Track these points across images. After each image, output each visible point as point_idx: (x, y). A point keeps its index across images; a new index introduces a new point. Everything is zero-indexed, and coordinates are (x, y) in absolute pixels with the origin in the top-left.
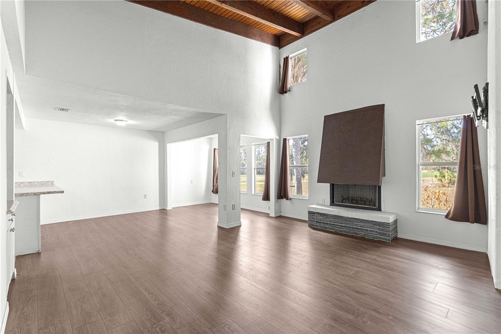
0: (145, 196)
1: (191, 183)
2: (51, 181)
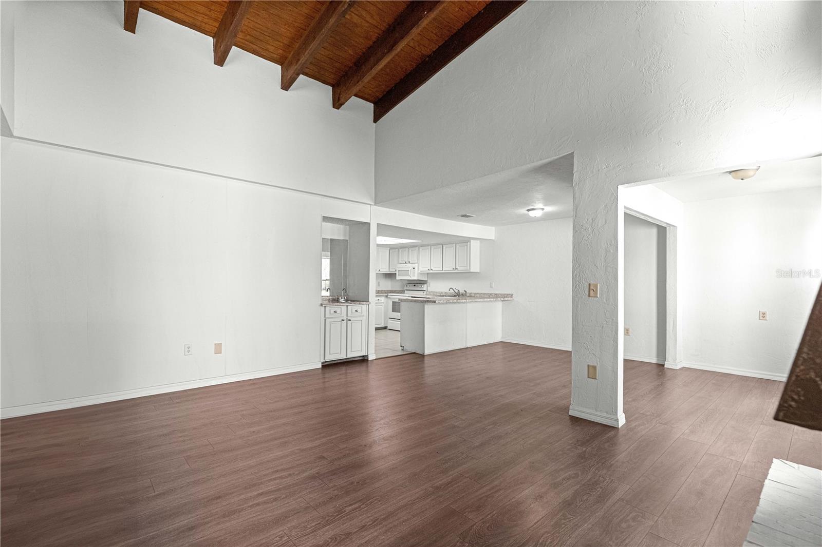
1: (760, 319)
2: (511, 294)
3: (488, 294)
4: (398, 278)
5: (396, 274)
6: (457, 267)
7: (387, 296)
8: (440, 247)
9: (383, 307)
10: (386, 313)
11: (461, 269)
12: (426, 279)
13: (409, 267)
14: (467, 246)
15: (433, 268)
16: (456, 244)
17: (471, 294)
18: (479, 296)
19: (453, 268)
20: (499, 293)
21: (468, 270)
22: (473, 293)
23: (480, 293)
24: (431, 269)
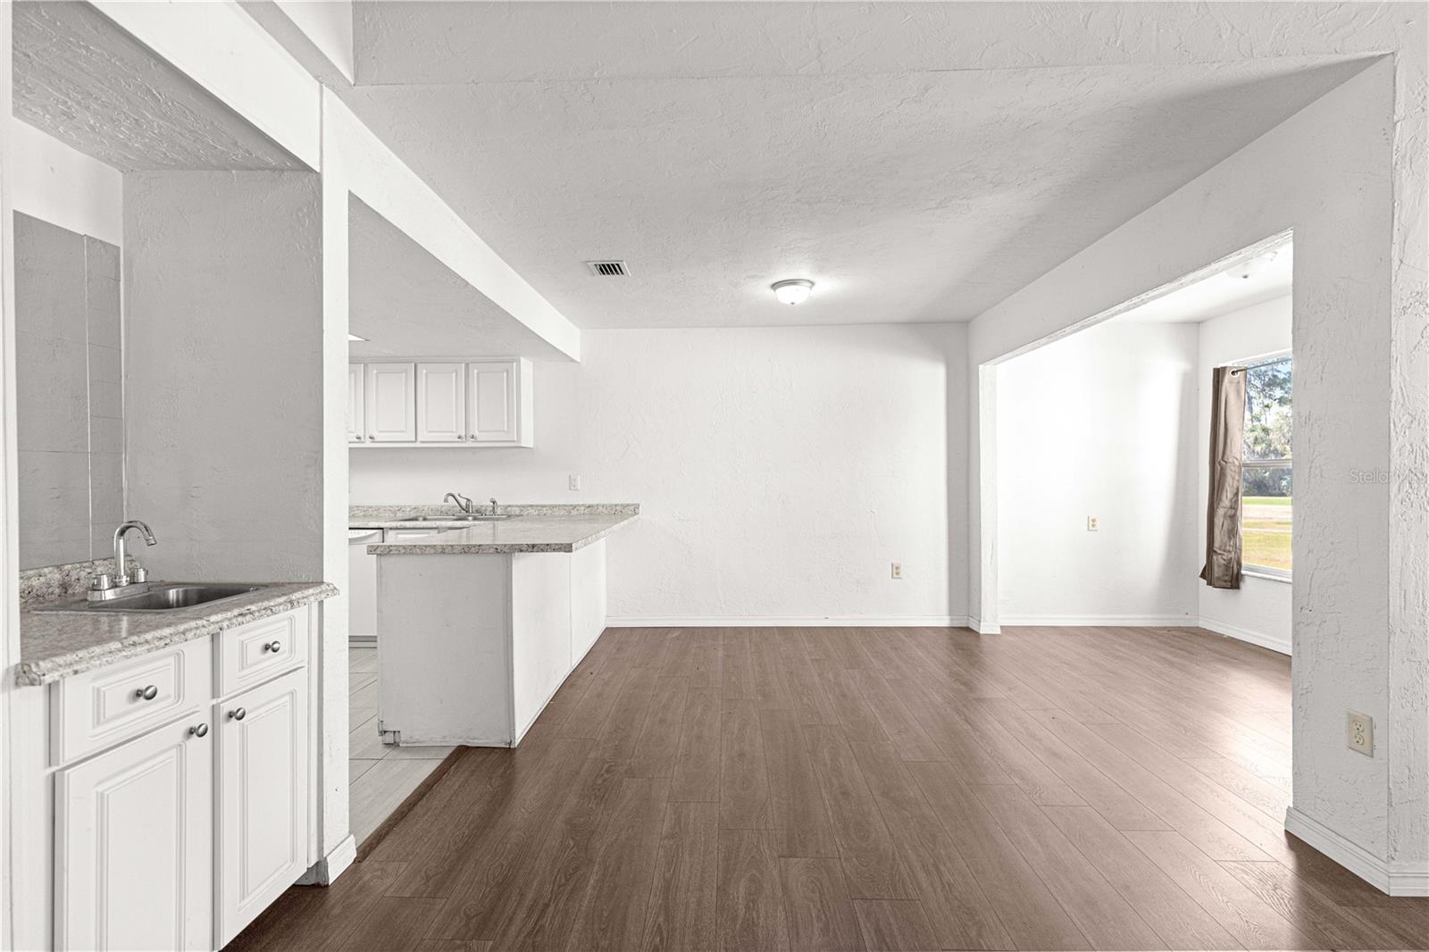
0: (897, 568)
1: (1088, 530)
2: (632, 505)
3: (566, 506)
6: (474, 431)
11: (483, 437)
14: (507, 371)
15: (375, 434)
16: (467, 365)
17: (509, 509)
18: (537, 512)
19: (457, 435)
20: (598, 503)
21: (514, 441)
22: (517, 506)
23: (537, 506)
24: (370, 438)
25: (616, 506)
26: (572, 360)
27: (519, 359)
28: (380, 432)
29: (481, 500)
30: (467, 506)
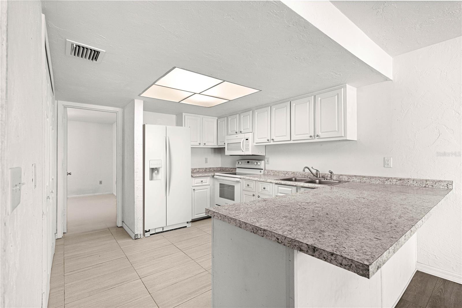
2: (445, 181)
3: (380, 178)
4: (227, 153)
5: (225, 148)
6: (318, 132)
7: (213, 176)
8: (286, 106)
9: (208, 190)
10: (212, 198)
11: (324, 135)
12: (263, 154)
13: (241, 138)
14: (338, 94)
15: (274, 138)
16: (315, 97)
17: (341, 177)
18: (359, 180)
19: (309, 135)
20: (409, 177)
21: (342, 137)
22: (345, 175)
23: (359, 176)
24: (272, 140)
25: (426, 181)
26: (387, 79)
27: (346, 86)
28: (276, 137)
29: (324, 171)
30: (317, 174)
